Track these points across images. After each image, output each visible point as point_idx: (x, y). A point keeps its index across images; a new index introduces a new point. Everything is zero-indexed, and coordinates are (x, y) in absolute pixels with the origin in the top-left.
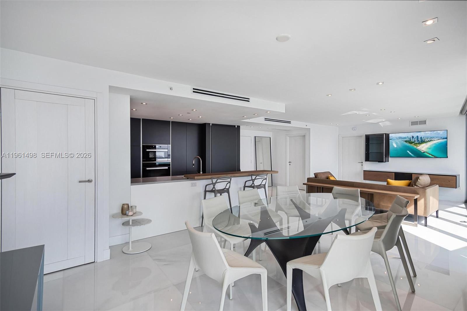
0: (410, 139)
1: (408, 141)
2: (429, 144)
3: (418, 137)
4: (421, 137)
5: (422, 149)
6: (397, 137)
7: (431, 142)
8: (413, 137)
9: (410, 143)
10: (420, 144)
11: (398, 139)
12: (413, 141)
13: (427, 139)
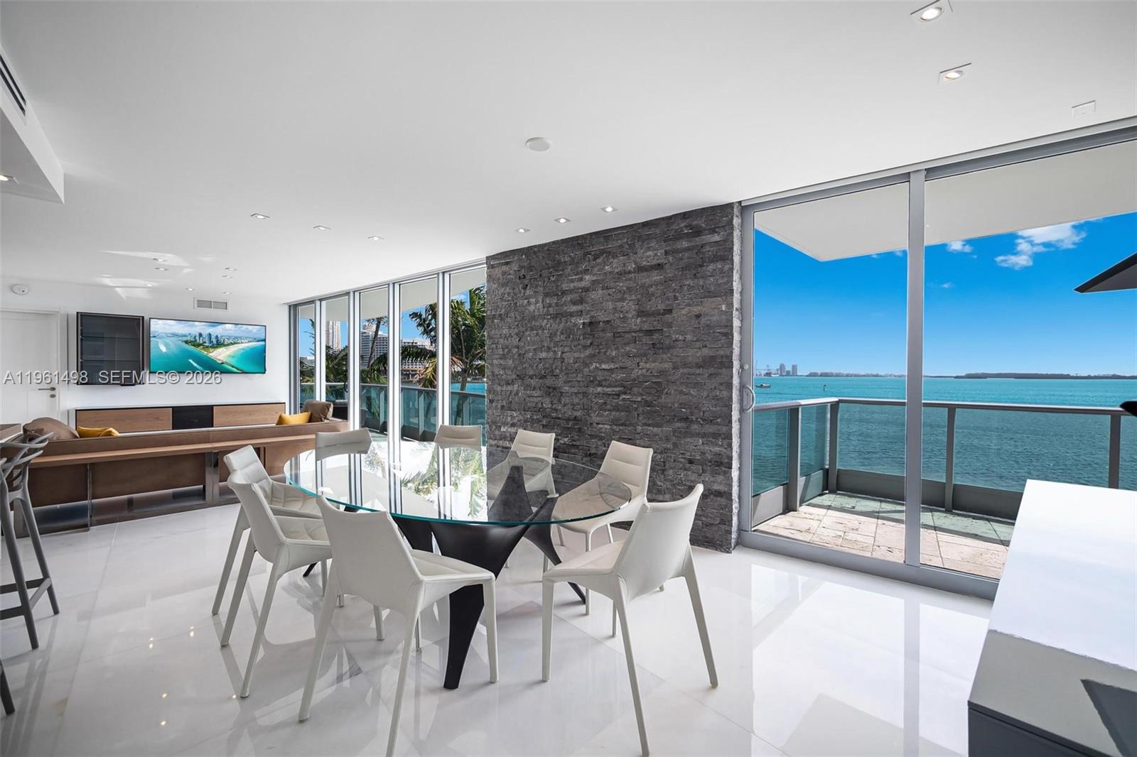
0: (195, 337)
1: (191, 342)
2: (233, 349)
3: (210, 334)
4: (217, 336)
5: (218, 358)
6: (168, 332)
7: (236, 345)
8: (200, 335)
9: (194, 345)
10: (214, 348)
11: (168, 336)
12: (201, 342)
13: (228, 339)
